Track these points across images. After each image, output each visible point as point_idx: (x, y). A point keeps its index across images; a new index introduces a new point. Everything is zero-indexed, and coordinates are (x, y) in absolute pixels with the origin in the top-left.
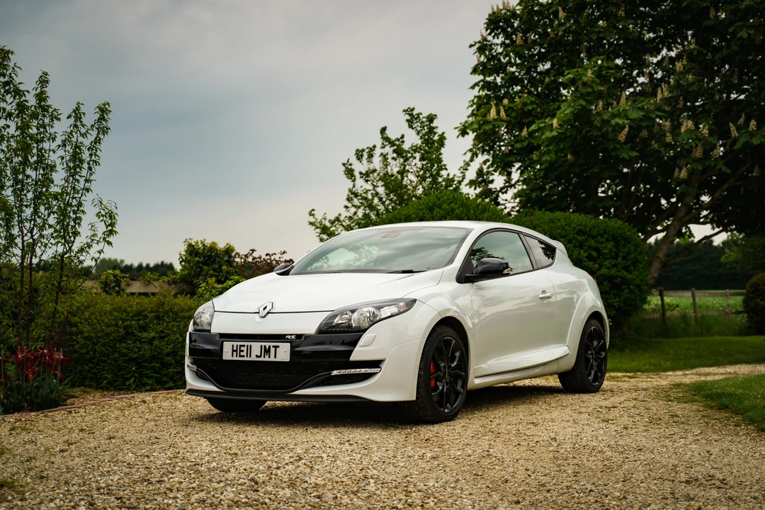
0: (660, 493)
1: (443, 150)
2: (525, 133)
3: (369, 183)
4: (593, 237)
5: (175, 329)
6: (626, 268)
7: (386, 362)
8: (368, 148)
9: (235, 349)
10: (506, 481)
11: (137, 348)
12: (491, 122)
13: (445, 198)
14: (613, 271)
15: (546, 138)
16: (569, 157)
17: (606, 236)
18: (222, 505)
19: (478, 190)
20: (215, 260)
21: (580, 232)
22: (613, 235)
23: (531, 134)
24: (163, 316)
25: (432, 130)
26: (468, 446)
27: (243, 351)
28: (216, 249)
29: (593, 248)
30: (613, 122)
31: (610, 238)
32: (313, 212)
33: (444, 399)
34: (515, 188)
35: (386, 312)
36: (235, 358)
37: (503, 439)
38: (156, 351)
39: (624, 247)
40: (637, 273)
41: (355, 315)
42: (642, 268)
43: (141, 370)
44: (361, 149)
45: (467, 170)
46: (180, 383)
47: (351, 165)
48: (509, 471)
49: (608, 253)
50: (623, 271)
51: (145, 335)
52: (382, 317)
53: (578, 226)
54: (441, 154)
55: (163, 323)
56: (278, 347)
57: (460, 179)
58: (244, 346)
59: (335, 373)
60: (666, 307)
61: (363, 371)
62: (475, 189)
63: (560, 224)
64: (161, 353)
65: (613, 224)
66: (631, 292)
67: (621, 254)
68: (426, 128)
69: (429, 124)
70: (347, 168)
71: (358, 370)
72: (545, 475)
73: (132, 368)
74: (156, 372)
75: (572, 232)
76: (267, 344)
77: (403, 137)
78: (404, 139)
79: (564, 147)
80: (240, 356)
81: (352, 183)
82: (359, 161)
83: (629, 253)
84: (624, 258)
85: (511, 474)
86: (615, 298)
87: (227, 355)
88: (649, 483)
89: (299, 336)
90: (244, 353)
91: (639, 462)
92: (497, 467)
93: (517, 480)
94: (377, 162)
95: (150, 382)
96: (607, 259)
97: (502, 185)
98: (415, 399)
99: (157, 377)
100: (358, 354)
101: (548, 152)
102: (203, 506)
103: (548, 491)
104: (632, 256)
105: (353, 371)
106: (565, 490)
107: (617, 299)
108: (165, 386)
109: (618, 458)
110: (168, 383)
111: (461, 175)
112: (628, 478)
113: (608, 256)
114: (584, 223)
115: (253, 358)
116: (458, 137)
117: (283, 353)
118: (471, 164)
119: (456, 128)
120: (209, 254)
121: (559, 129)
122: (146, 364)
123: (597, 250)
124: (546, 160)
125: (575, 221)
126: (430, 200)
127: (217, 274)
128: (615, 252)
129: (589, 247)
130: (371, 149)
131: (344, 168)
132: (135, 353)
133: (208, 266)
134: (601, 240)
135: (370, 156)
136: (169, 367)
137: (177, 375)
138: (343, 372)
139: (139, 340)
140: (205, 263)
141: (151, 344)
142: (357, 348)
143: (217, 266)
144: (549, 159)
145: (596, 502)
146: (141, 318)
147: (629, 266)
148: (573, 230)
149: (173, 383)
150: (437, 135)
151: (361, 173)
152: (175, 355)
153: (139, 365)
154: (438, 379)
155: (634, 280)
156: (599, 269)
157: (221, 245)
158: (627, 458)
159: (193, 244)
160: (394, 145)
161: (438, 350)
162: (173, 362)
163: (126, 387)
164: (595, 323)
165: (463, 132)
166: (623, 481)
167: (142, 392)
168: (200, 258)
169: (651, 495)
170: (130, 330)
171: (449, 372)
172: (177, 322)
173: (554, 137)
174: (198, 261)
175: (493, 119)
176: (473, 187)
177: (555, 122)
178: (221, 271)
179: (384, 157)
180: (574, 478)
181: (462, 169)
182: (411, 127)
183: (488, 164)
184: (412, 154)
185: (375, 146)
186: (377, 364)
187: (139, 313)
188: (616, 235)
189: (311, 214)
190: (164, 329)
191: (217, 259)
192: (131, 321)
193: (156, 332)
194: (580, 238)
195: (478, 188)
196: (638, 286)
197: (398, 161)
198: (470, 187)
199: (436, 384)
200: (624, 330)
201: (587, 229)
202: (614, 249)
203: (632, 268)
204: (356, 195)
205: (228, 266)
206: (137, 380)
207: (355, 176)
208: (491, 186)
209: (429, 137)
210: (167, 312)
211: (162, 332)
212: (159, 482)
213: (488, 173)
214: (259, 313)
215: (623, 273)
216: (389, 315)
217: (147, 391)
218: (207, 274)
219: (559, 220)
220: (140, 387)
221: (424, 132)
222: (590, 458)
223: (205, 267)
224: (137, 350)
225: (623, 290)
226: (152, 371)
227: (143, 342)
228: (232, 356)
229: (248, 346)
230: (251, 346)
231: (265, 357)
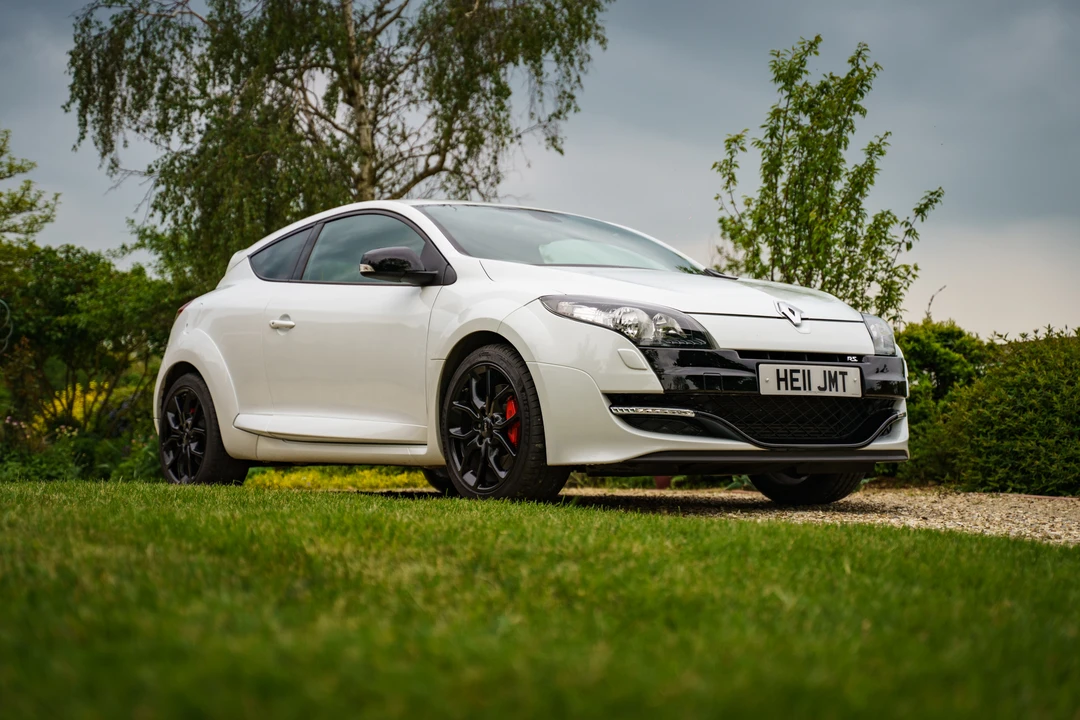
9: (782, 376)
27: (797, 380)
36: (783, 392)
56: (846, 373)
58: (798, 371)
76: (833, 369)
80: (793, 388)
87: (768, 387)
89: (861, 358)
90: (799, 384)
115: (815, 392)
117: (851, 386)
228: (779, 388)
229: (804, 371)
230: (809, 371)
231: (831, 390)
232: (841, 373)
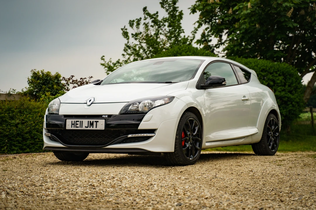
0: (309, 191)
1: (181, 21)
2: (230, 11)
3: (137, 40)
4: (271, 73)
5: (31, 119)
6: (290, 92)
7: (158, 130)
8: (136, 19)
9: (73, 123)
10: (227, 187)
11: (9, 129)
12: (210, 5)
13: (184, 49)
14: (283, 93)
15: (243, 14)
16: (257, 26)
17: (279, 73)
18: (78, 194)
19: (202, 46)
20: (49, 82)
22: (283, 72)
23: (234, 12)
24: (23, 111)
25: (175, 9)
26: (204, 174)
27: (78, 124)
28: (50, 76)
29: (271, 80)
30: (284, 5)
31: (281, 74)
32: (103, 58)
33: (189, 152)
34: (224, 45)
35: (158, 103)
36: (73, 128)
37: (223, 172)
38: (20, 131)
39: (290, 79)
40: (296, 95)
41: (141, 105)
42: (300, 92)
43: (10, 142)
44: (132, 20)
45: (196, 33)
46: (34, 150)
47: (126, 29)
48: (228, 183)
49: (280, 83)
50: (289, 93)
51: (13, 121)
52: (156, 106)
53: (262, 66)
54: (181, 24)
55: (24, 115)
56: (98, 122)
57: (192, 38)
58: (78, 121)
59: (130, 136)
60: (314, 118)
61: (145, 135)
62: (200, 45)
63: (251, 65)
64: (22, 132)
65: (283, 65)
66: (293, 106)
67: (287, 84)
68: (171, 8)
69: (174, 5)
70: (124, 31)
71: (142, 134)
72: (248, 185)
73: (5, 140)
74: (19, 143)
75: (258, 70)
76: (92, 120)
77: (157, 13)
78: (158, 14)
79: (254, 20)
80: (76, 127)
81: (127, 41)
82: (131, 28)
83: (292, 83)
84: (289, 86)
85: (229, 184)
86: (284, 110)
87: (69, 126)
88: (304, 188)
89: (110, 116)
90: (79, 126)
91: (298, 180)
92: (221, 182)
93: (232, 187)
94: (142, 28)
95: (16, 149)
96: (279, 86)
97: (216, 43)
98: (173, 151)
99: (19, 146)
100: (142, 126)
101: (245, 23)
102: (68, 194)
103: (250, 191)
104: (294, 85)
105: (140, 135)
106: (259, 190)
107: (285, 110)
108: (25, 151)
109: (286, 178)
110: (27, 149)
111: (192, 36)
112: (292, 186)
113: (280, 85)
114: (266, 65)
115: (84, 128)
116: (190, 14)
117: (101, 125)
118: (199, 29)
119: (189, 8)
120: (46, 78)
121: (252, 9)
122: (14, 139)
123: (273, 81)
124: (243, 28)
125: (260, 64)
126: (175, 50)
127: (51, 90)
128: (284, 82)
129: (269, 79)
130: (138, 20)
131: (122, 32)
132: (7, 132)
133: (46, 86)
134: (276, 75)
135: (138, 24)
136: (27, 140)
137: (32, 145)
138: (134, 135)
139: (10, 125)
140: (43, 84)
141: (17, 127)
142: (142, 123)
143: (50, 86)
144: (245, 27)
145: (275, 194)
146: (10, 112)
147: (292, 91)
148: (259, 69)
149: (30, 149)
150: (178, 12)
151: (132, 34)
152: (31, 134)
153: (10, 139)
154: (186, 141)
155: (295, 99)
157: (53, 74)
158: (291, 178)
159: (36, 72)
160: (153, 18)
161: (186, 125)
162: (29, 137)
163: (1, 152)
164: (273, 117)
165: (194, 11)
166: (290, 187)
167: (12, 154)
168: (41, 81)
169: (305, 192)
170: (4, 119)
171: (192, 138)
172: (31, 115)
173: (248, 14)
174: (40, 83)
175: (212, 3)
176: (199, 44)
177: (249, 5)
178: (53, 88)
179: (146, 25)
180: (263, 186)
181: (193, 33)
182: (162, 7)
183: (208, 30)
184: (163, 23)
185: (141, 18)
186: (153, 131)
187: (9, 110)
188: (285, 72)
189: (102, 59)
190: (24, 118)
191: (51, 81)
192: (5, 114)
193: (20, 120)
195: (202, 45)
196: (297, 103)
197: (154, 27)
198: (197, 44)
199: (185, 144)
200: (289, 130)
201: (268, 68)
202: (283, 81)
203: (294, 92)
204: (129, 47)
205: (57, 86)
206: (8, 148)
207: (129, 37)
208: (210, 44)
209: (173, 13)
210: (25, 109)
211: (23, 120)
212: (40, 186)
213: (208, 36)
214: (86, 103)
215: (288, 95)
216: (159, 105)
217: (14, 153)
218: (45, 90)
219: (251, 63)
220: (10, 151)
221: (170, 10)
222: (271, 178)
223: (43, 86)
224: (8, 130)
225: (288, 105)
226: (17, 142)
227: (12, 126)
228: (72, 127)
229: (80, 121)
230: (82, 121)
231: (90, 127)
232: (95, 122)
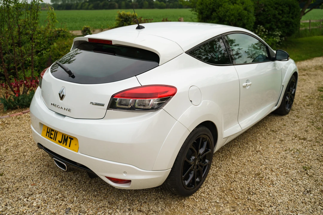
4: (281, 5)
6: (292, 18)
14: (288, 19)
17: (286, 5)
21: (276, 3)
28: (129, 16)
29: (280, 10)
67: (291, 12)
113: (286, 13)
123: (282, 10)
140: (125, 21)
155: (294, 22)
156: (282, 18)
159: (121, 13)
168: (123, 19)
174: (122, 21)
188: (290, 5)
191: (130, 20)
194: (276, 6)
196: (296, 24)
202: (289, 10)
203: (295, 17)
205: (134, 22)
223: (125, 23)
225: (290, 26)
